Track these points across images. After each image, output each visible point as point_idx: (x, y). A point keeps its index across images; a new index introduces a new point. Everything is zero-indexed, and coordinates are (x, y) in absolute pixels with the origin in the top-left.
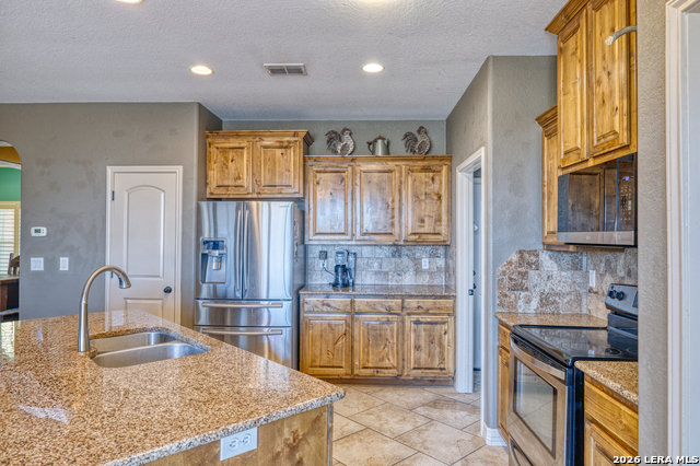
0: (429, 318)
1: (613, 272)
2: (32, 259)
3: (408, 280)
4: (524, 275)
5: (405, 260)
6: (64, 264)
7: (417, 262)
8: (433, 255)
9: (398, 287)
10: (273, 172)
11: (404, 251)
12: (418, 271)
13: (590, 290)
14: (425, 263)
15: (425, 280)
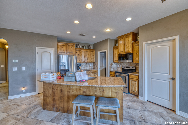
0: (94, 73)
1: (122, 65)
2: (13, 68)
3: (88, 68)
4: (112, 66)
5: (88, 65)
6: (24, 69)
7: (89, 65)
8: (91, 64)
9: (87, 69)
10: (70, 50)
11: (87, 63)
12: (89, 66)
13: (118, 67)
14: (90, 65)
15: (90, 68)
